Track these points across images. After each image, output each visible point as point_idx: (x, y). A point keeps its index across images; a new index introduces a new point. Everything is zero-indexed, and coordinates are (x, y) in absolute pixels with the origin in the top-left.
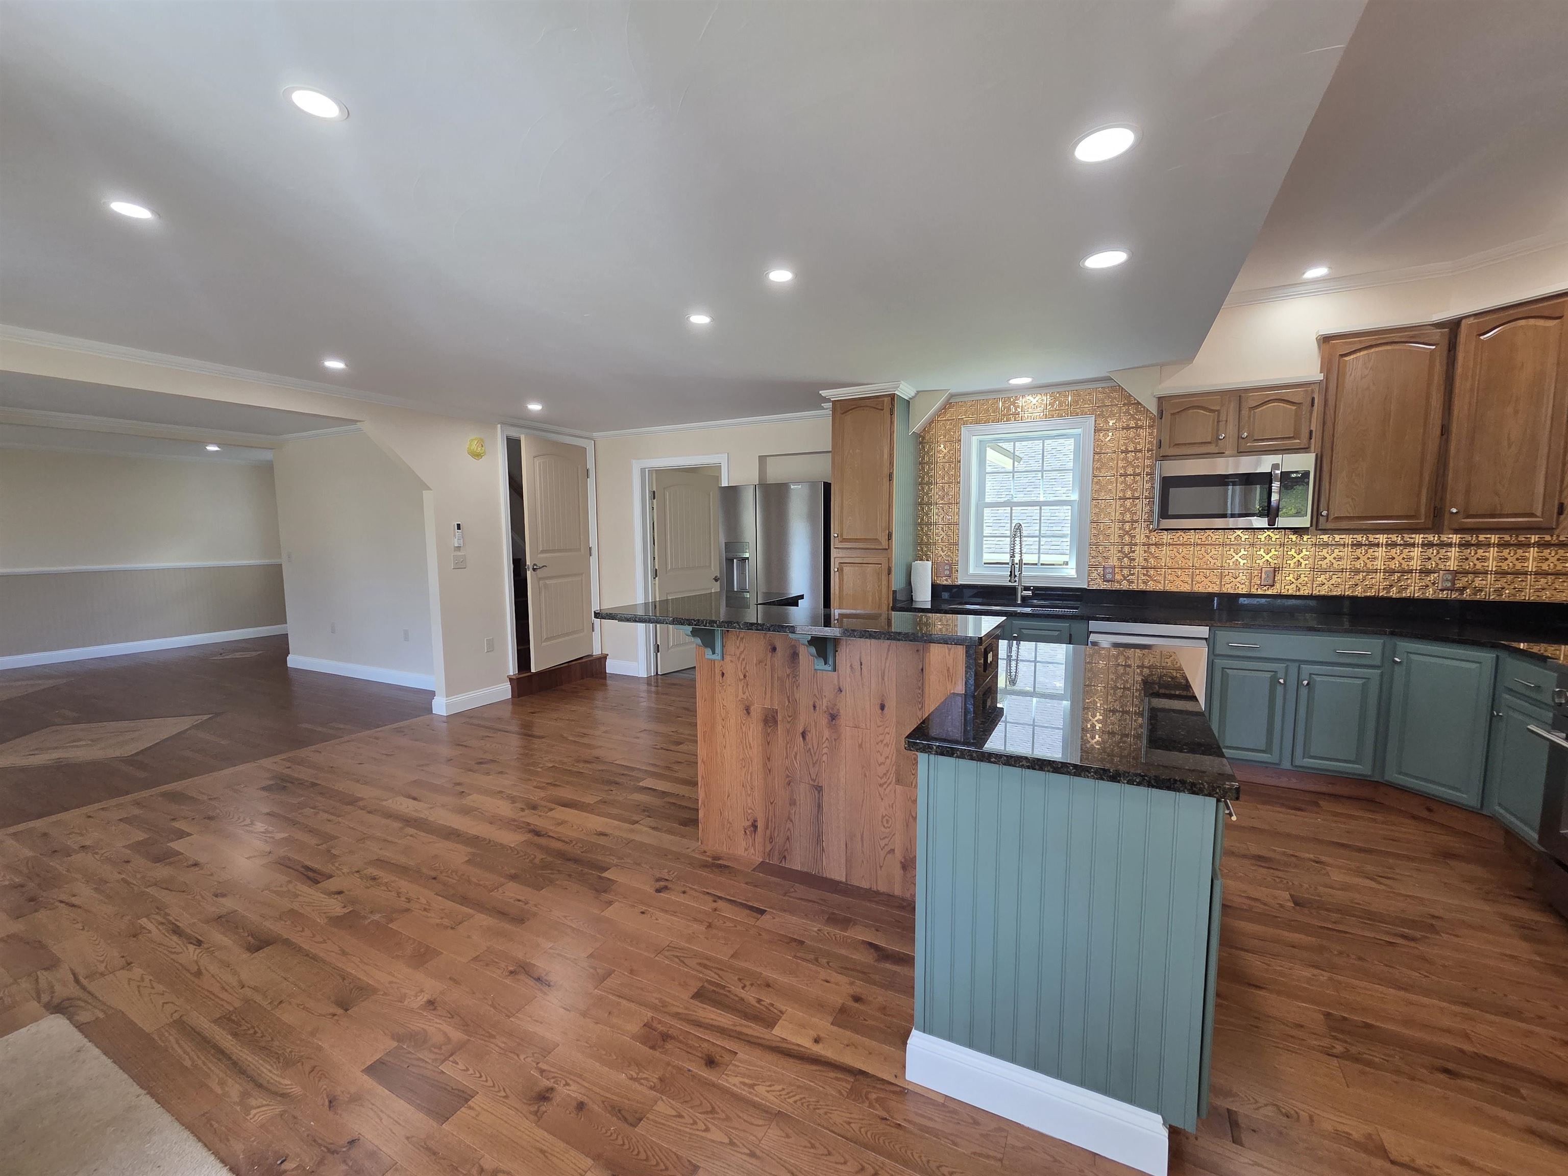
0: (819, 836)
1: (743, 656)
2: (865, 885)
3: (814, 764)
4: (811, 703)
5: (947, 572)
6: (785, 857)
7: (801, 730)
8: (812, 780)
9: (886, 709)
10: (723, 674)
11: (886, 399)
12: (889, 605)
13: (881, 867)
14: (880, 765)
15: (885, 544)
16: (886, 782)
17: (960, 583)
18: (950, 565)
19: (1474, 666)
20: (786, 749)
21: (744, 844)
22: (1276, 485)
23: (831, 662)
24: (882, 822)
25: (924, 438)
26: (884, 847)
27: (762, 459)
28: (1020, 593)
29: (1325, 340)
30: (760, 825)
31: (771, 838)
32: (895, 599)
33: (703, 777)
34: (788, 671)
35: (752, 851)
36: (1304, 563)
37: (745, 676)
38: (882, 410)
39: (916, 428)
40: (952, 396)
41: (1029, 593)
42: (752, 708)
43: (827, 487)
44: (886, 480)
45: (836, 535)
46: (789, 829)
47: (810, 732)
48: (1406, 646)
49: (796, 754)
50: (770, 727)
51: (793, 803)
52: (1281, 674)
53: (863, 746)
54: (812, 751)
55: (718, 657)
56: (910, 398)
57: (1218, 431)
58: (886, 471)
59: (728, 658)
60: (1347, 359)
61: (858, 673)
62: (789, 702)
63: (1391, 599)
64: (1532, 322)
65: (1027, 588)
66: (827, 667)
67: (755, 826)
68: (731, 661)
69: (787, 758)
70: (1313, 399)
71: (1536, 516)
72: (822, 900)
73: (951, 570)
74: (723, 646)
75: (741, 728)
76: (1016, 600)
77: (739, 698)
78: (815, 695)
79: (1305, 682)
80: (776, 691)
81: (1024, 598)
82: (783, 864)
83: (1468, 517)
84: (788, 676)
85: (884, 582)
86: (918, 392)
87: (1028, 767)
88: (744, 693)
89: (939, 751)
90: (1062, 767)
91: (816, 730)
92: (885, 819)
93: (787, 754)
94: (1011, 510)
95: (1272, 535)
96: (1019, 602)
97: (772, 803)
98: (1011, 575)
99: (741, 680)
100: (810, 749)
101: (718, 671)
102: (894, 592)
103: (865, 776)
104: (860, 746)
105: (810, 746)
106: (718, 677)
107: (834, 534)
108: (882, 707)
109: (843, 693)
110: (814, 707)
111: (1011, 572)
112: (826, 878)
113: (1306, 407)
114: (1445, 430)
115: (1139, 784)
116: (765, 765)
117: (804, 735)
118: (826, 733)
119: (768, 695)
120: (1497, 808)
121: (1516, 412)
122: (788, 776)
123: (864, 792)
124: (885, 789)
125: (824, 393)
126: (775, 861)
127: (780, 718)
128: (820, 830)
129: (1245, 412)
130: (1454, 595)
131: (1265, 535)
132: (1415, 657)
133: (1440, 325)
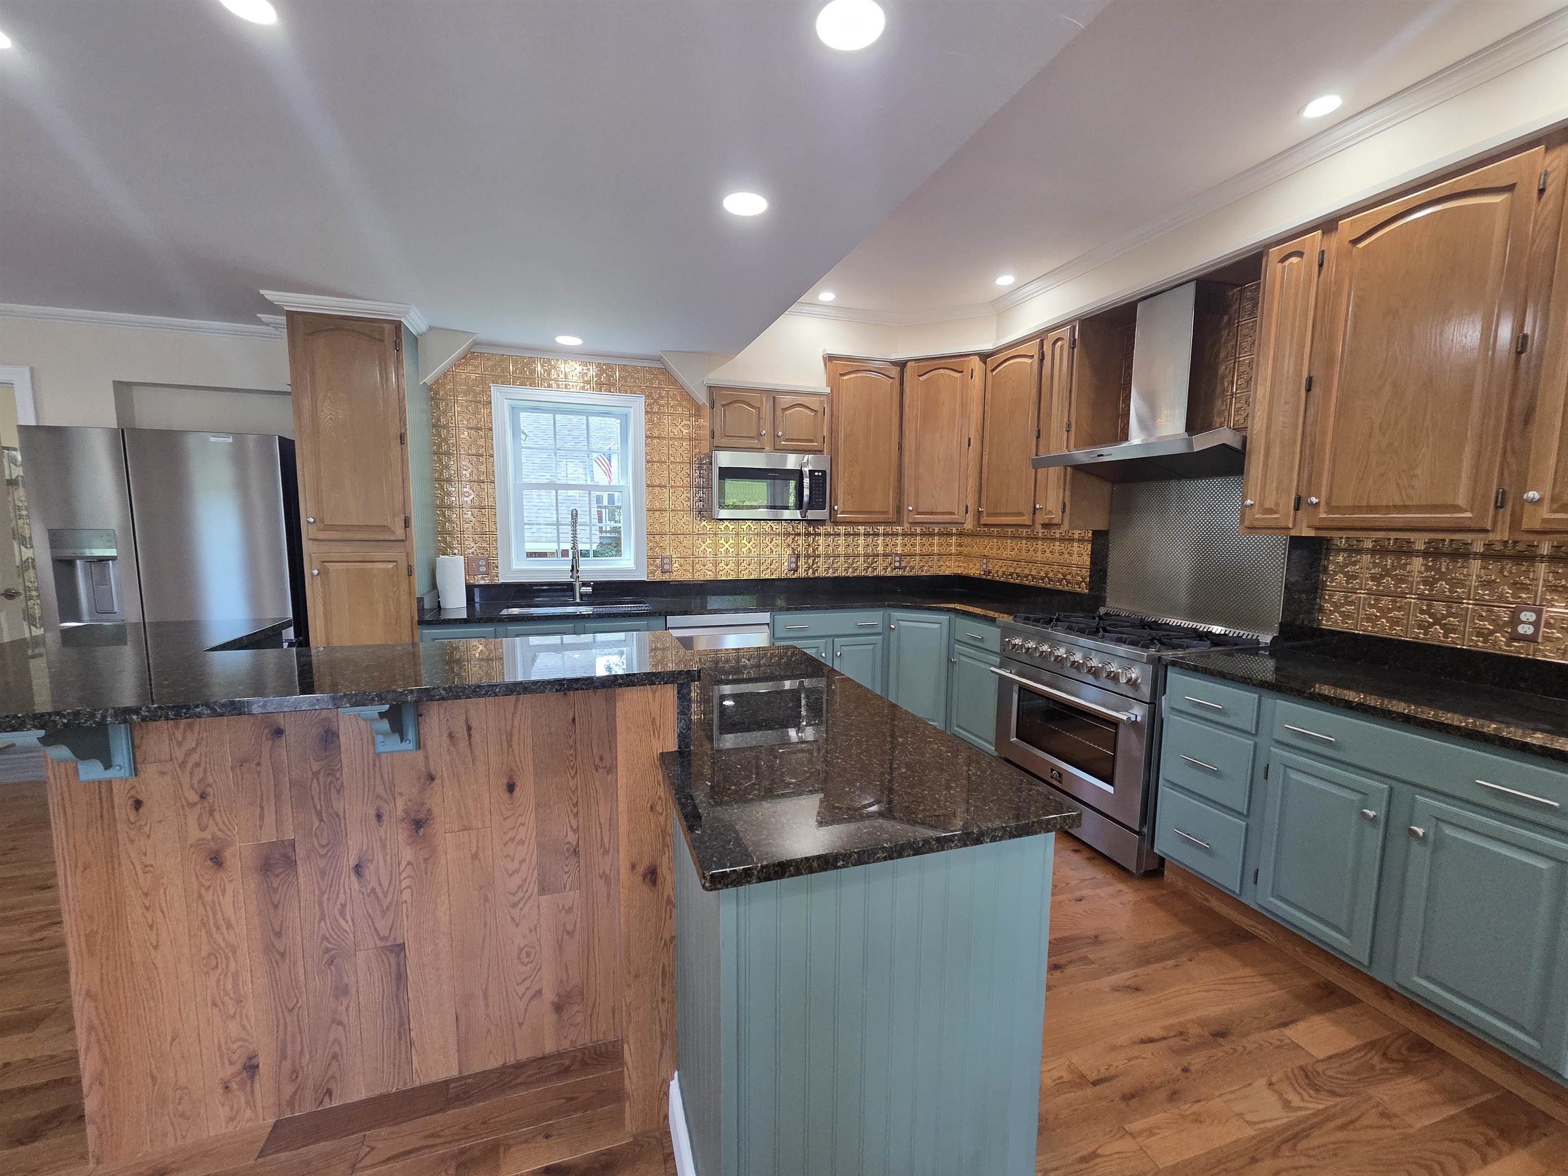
0: (401, 1025)
1: (195, 757)
2: (494, 1063)
3: (384, 913)
4: (372, 812)
5: (483, 569)
6: (329, 1092)
7: (352, 862)
8: (381, 939)
9: (517, 789)
10: (138, 804)
11: (387, 326)
12: (412, 618)
13: (520, 1024)
14: (511, 875)
15: (400, 533)
16: (521, 899)
17: (501, 581)
18: (487, 560)
19: (937, 626)
20: (321, 904)
21: (223, 1112)
22: (806, 481)
23: (411, 734)
24: (519, 958)
25: (437, 393)
26: (523, 995)
27: (123, 389)
28: (580, 590)
29: (830, 359)
30: (265, 1062)
31: (295, 1071)
32: (421, 610)
33: (91, 1028)
34: (315, 767)
35: (248, 1113)
37: (203, 796)
38: (382, 341)
39: (429, 379)
40: (476, 343)
41: (589, 589)
42: (227, 854)
43: (287, 449)
44: (396, 442)
45: (312, 520)
46: (336, 1040)
47: (372, 861)
48: (897, 614)
49: (343, 906)
50: (277, 876)
51: (341, 991)
52: (822, 649)
53: (481, 855)
54: (379, 890)
55: (120, 770)
56: (420, 335)
57: (759, 428)
58: (394, 431)
59: (150, 771)
60: (844, 378)
61: (463, 744)
62: (321, 820)
63: (848, 578)
64: (947, 372)
65: (584, 584)
66: (409, 746)
67: (251, 1068)
68: (162, 773)
69: (322, 918)
70: (824, 408)
71: (955, 514)
73: (488, 565)
74: (134, 748)
75: (200, 896)
76: (574, 597)
77: (191, 841)
78: (379, 797)
79: (839, 654)
80: (287, 810)
81: (582, 596)
82: (327, 1105)
83: (919, 513)
84: (316, 774)
85: (404, 586)
86: (431, 327)
88: (203, 829)
91: (385, 855)
92: (524, 953)
93: (322, 911)
94: (557, 493)
95: (796, 525)
96: (578, 600)
97: (290, 1011)
98: (572, 570)
99: (192, 805)
100: (373, 890)
101: (121, 799)
102: (420, 600)
103: (486, 899)
104: (475, 856)
105: (374, 883)
106: (123, 810)
107: (307, 517)
108: (511, 788)
109: (438, 781)
110: (379, 817)
111: (573, 566)
112: (422, 1088)
113: (820, 414)
114: (900, 448)
116: (269, 949)
117: (358, 869)
118: (407, 854)
119: (270, 817)
121: (941, 438)
122: (328, 950)
123: (486, 925)
124: (521, 909)
125: (270, 295)
126: (308, 1106)
127: (300, 852)
128: (404, 1014)
129: (779, 412)
130: (900, 573)
131: (792, 525)
132: (902, 623)
133: (894, 363)
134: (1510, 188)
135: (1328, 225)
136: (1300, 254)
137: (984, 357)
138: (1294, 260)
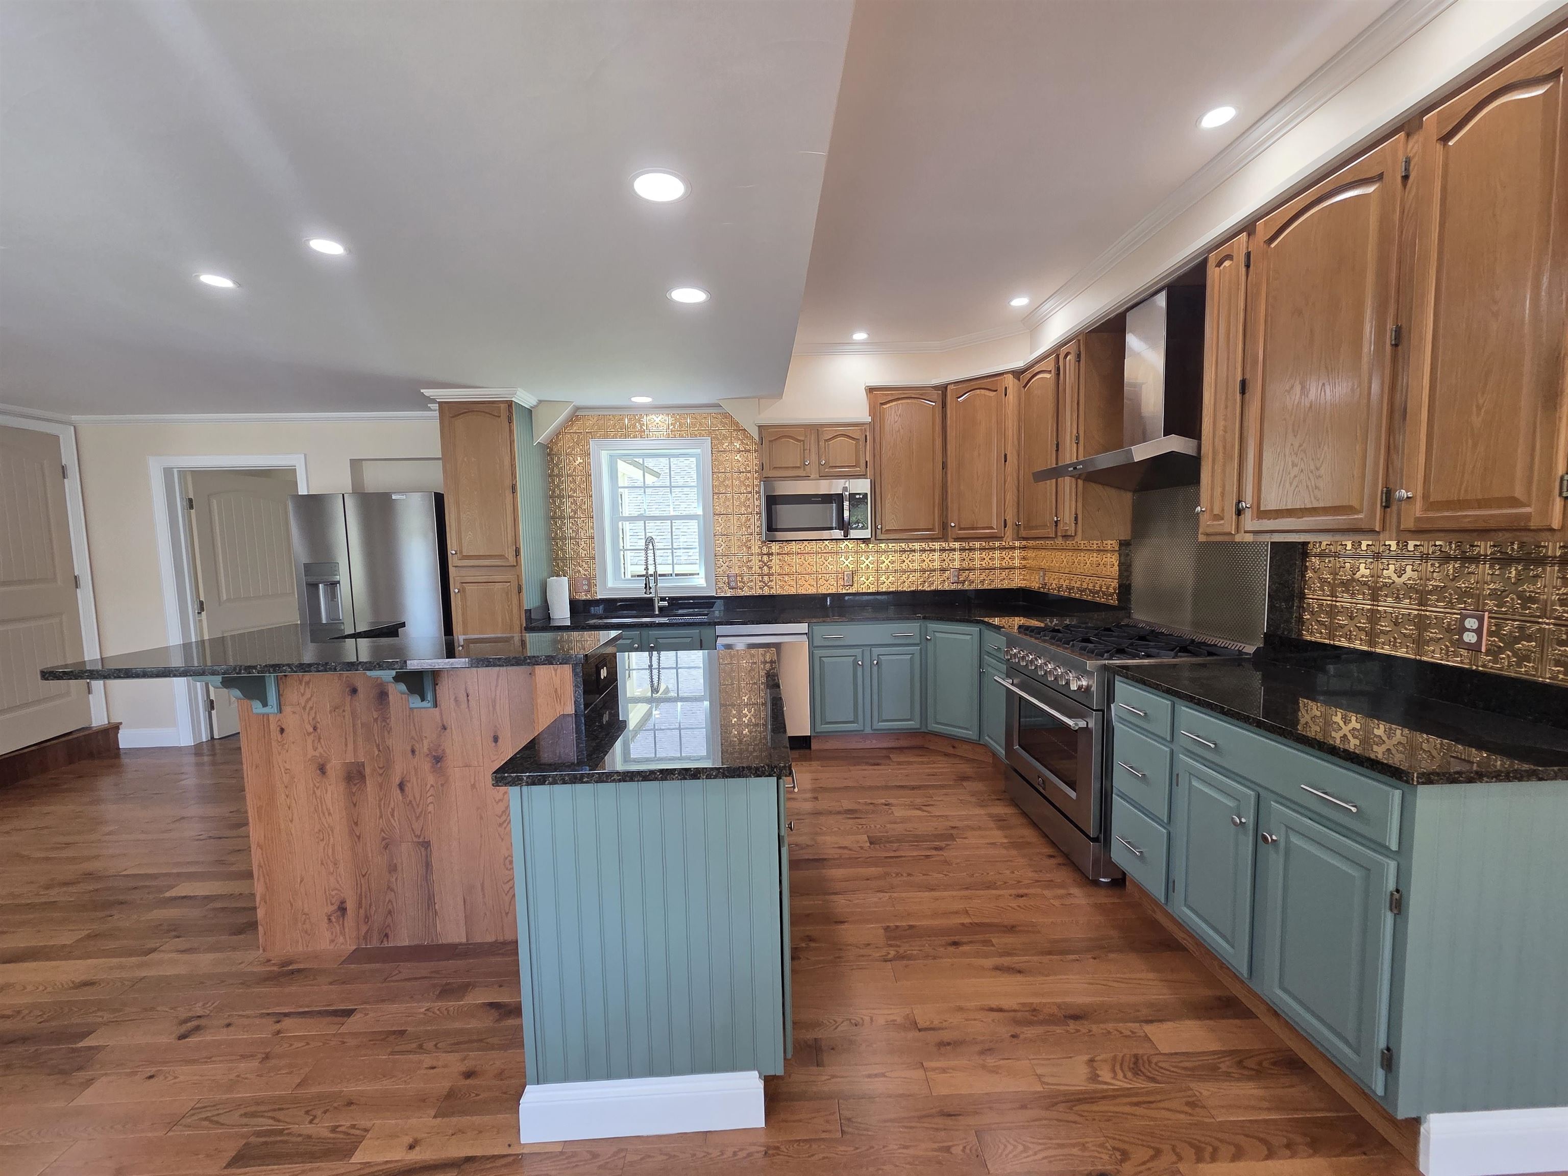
0: (429, 899)
1: (310, 704)
2: (490, 939)
3: (417, 818)
4: (409, 748)
5: (586, 587)
6: (386, 935)
7: (398, 782)
8: (416, 836)
9: (500, 741)
10: (282, 731)
11: (502, 406)
12: (521, 625)
13: (507, 914)
14: (497, 803)
15: (512, 560)
16: (505, 821)
17: (599, 597)
18: (589, 580)
19: (968, 637)
20: (380, 806)
21: (328, 935)
22: (846, 504)
23: (429, 696)
24: (505, 865)
25: (551, 450)
26: (508, 892)
27: (356, 465)
28: (657, 604)
29: (871, 390)
30: (350, 906)
31: (366, 917)
32: (529, 618)
33: (260, 866)
34: (375, 715)
35: (341, 939)
36: (871, 566)
37: (315, 729)
38: (499, 417)
39: (542, 437)
40: (577, 409)
41: (666, 603)
42: (328, 767)
43: (439, 499)
44: (508, 493)
45: (454, 552)
46: (390, 901)
47: (409, 781)
48: (933, 626)
49: (393, 810)
50: (355, 785)
51: (393, 869)
52: (860, 657)
53: (477, 786)
54: (414, 803)
55: (272, 708)
56: (532, 407)
57: (804, 458)
58: (508, 483)
59: (288, 709)
60: (885, 407)
61: (464, 706)
62: (379, 751)
63: (925, 592)
64: (983, 391)
65: (663, 599)
66: (425, 704)
67: (342, 909)
68: (294, 713)
69: (381, 817)
70: (866, 436)
71: (994, 529)
72: (432, 972)
73: (589, 585)
74: (279, 695)
75: (314, 792)
76: (654, 610)
77: (309, 756)
78: (413, 738)
79: (875, 662)
80: (360, 741)
81: (661, 609)
82: (385, 944)
83: (961, 529)
84: (376, 720)
85: (515, 601)
86: (540, 402)
87: (620, 781)
88: (315, 749)
89: (530, 781)
90: (649, 774)
91: (417, 779)
92: (507, 860)
93: (381, 812)
94: (645, 523)
95: (849, 544)
96: (657, 613)
97: (364, 876)
98: (646, 587)
99: (309, 734)
100: (410, 801)
101: (274, 727)
102: (528, 612)
103: (481, 818)
104: (473, 786)
105: (410, 797)
106: (275, 734)
107: (451, 551)
108: (496, 739)
109: (448, 731)
110: (413, 751)
111: (646, 584)
112: (443, 945)
113: (862, 443)
114: (944, 466)
115: (715, 777)
116: (351, 832)
117: (401, 786)
118: (431, 780)
119: (351, 747)
120: (987, 738)
121: (979, 455)
122: (384, 839)
123: (481, 836)
124: (505, 828)
125: (427, 392)
126: (375, 943)
127: (368, 771)
128: (431, 893)
129: (822, 443)
130: (960, 587)
131: (845, 544)
132: (937, 635)
133: (936, 388)
134: (1380, 177)
135: (1248, 227)
136: (1229, 257)
137: (1017, 374)
138: (1227, 263)
